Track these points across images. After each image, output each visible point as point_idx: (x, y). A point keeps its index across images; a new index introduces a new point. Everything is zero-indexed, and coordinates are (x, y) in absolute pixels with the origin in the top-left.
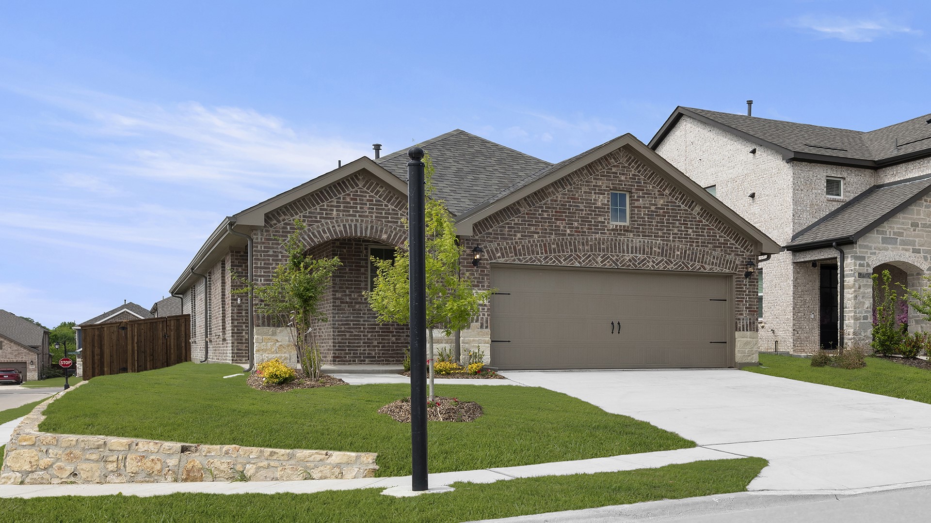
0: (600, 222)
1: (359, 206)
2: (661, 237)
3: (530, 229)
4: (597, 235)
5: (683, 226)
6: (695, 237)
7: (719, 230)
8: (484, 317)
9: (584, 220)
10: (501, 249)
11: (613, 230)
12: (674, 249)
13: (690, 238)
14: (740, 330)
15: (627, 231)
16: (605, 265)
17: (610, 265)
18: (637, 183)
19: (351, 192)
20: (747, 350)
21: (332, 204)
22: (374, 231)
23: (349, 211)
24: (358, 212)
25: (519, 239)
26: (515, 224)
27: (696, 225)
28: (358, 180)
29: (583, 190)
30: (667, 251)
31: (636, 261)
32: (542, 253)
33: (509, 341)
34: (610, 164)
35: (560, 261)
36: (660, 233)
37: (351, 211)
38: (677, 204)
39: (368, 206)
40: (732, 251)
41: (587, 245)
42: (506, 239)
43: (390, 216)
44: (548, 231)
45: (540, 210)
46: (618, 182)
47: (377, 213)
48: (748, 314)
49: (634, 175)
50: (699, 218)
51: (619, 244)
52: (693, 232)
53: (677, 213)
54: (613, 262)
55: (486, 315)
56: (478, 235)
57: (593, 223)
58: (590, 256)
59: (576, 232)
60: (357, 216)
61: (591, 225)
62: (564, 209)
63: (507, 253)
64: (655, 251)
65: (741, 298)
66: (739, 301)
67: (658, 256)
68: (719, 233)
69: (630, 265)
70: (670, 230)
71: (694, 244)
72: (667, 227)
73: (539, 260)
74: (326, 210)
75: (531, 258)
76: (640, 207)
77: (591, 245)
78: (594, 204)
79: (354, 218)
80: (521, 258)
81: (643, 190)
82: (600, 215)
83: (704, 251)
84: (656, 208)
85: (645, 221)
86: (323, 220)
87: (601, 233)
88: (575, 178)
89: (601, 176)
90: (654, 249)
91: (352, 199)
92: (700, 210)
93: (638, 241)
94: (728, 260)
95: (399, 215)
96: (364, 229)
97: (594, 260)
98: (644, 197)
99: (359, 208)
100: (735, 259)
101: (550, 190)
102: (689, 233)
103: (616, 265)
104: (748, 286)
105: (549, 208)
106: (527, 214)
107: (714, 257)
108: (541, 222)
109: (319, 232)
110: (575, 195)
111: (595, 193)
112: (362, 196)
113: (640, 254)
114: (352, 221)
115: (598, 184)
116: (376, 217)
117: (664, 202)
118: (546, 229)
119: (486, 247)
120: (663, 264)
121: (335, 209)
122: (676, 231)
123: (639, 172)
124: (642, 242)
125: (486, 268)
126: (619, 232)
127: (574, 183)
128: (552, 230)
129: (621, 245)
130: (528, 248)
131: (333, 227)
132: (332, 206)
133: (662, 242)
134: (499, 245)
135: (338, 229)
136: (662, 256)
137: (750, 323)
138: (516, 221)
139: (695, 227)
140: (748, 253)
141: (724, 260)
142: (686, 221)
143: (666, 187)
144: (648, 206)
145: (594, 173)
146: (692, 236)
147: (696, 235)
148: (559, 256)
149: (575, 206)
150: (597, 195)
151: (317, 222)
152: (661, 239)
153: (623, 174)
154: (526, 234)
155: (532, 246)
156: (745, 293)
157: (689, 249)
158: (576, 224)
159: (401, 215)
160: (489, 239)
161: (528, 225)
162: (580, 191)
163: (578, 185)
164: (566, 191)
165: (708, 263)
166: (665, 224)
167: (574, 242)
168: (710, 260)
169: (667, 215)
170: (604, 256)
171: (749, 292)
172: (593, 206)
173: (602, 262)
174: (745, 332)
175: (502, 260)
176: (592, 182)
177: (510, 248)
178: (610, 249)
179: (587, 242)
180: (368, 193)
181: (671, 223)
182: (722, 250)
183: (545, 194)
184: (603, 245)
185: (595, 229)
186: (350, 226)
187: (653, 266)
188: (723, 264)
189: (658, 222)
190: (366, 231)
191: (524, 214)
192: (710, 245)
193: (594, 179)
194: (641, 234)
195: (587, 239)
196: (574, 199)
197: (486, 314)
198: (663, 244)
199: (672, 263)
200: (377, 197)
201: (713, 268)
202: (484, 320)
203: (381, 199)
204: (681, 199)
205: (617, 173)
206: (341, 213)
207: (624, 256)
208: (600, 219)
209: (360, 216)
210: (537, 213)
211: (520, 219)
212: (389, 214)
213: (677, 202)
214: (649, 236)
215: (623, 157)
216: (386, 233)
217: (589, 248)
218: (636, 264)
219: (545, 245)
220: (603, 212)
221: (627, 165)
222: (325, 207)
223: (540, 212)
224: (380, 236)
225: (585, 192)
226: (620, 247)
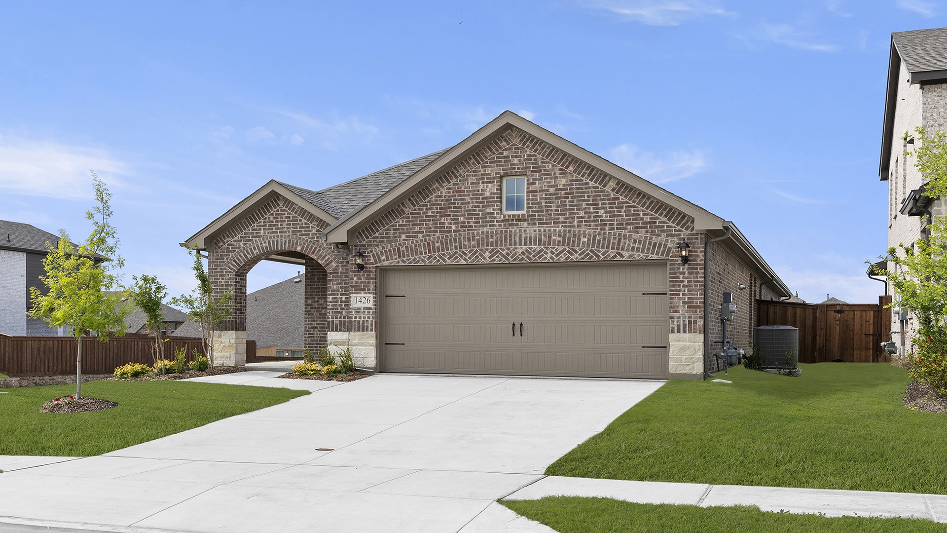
0: (488, 214)
1: (279, 224)
2: (562, 223)
3: (414, 229)
4: (485, 228)
5: (592, 207)
6: (608, 218)
7: (643, 206)
8: (369, 320)
9: (471, 213)
10: (386, 251)
11: (503, 221)
12: (579, 236)
13: (601, 221)
14: (673, 332)
15: (520, 220)
16: (494, 260)
17: (500, 260)
18: (533, 163)
19: (274, 212)
20: (684, 357)
21: (260, 224)
22: (291, 244)
23: (272, 229)
24: (278, 229)
25: (404, 240)
26: (399, 226)
27: (610, 204)
28: (279, 200)
29: (470, 181)
30: (569, 238)
31: (531, 254)
32: (426, 253)
33: (403, 344)
34: (500, 148)
35: (444, 260)
36: (561, 219)
37: (274, 229)
38: (584, 182)
39: (286, 222)
40: (663, 231)
41: (474, 240)
42: (392, 241)
43: (303, 230)
44: (432, 229)
45: (425, 208)
46: (510, 167)
47: (293, 228)
48: (687, 311)
49: (528, 156)
50: (614, 195)
51: (510, 236)
52: (606, 212)
53: (584, 192)
54: (504, 256)
55: (371, 318)
56: (364, 240)
57: (481, 216)
58: (476, 252)
59: (462, 227)
60: (279, 232)
61: (478, 218)
62: (449, 204)
63: (391, 255)
64: (554, 240)
65: (676, 290)
66: (673, 295)
67: (558, 245)
68: (643, 211)
69: (523, 259)
70: (574, 214)
71: (607, 228)
72: (569, 210)
73: (423, 260)
74: (256, 230)
75: (415, 259)
76: (536, 191)
77: (478, 240)
78: (481, 194)
79: (276, 235)
80: (405, 259)
81: (540, 171)
82: (489, 206)
83: (620, 235)
84: (556, 190)
85: (541, 207)
86: (254, 239)
87: (490, 226)
88: (461, 170)
89: (491, 162)
90: (553, 238)
91: (274, 218)
92: (616, 185)
93: (532, 231)
94: (655, 244)
95: (311, 227)
96: (283, 243)
97: (481, 255)
98: (541, 179)
99: (279, 225)
100: (667, 241)
101: (434, 187)
102: (600, 214)
103: (507, 259)
104: (687, 275)
105: (434, 205)
106: (411, 214)
107: (635, 241)
108: (425, 221)
109: (251, 249)
110: (461, 188)
111: (483, 183)
112: (282, 214)
113: (535, 244)
114: (274, 237)
115: (487, 172)
116: (292, 232)
117: (567, 181)
118: (430, 228)
119: (372, 251)
120: (565, 255)
121: (262, 228)
122: (582, 213)
123: (535, 151)
124: (537, 231)
125: (371, 272)
126: (510, 222)
127: (460, 175)
128: (437, 228)
129: (513, 237)
130: (412, 249)
131: (261, 244)
132: (260, 226)
133: (563, 229)
134: (383, 248)
135: (264, 245)
136: (563, 245)
137: (690, 322)
138: (401, 223)
139: (608, 206)
140: (689, 232)
141: (650, 243)
142: (596, 200)
143: (570, 163)
144: (546, 188)
145: (483, 160)
146: (604, 218)
147: (610, 216)
148: (444, 255)
149: (460, 200)
150: (486, 185)
151: (250, 240)
152: (562, 226)
153: (516, 157)
154: (411, 234)
155: (416, 246)
156: (682, 284)
157: (599, 234)
158: (462, 219)
159: (313, 227)
160: (375, 243)
161: (413, 225)
162: (466, 182)
163: (464, 176)
164: (451, 185)
165: (626, 248)
166: (568, 207)
167: (460, 239)
168: (629, 245)
169: (570, 196)
170: (493, 250)
171: (688, 282)
172: (481, 197)
173: (490, 258)
174: (682, 334)
175: (386, 263)
176: (480, 171)
177: (394, 250)
178: (499, 242)
179: (474, 236)
180: (287, 211)
181: (576, 205)
182: (647, 232)
183: (430, 191)
184: (491, 238)
185: (483, 222)
186: (273, 242)
187: (551, 258)
188: (648, 249)
189: (558, 206)
190: (285, 245)
191: (408, 214)
192: (629, 227)
193: (482, 167)
194: (537, 222)
195: (473, 234)
196: (460, 192)
197: (371, 316)
198: (565, 231)
199: (576, 252)
200: (293, 213)
201: (634, 255)
202: (370, 323)
203: (296, 215)
204: (589, 175)
205: (508, 157)
206: (267, 231)
207: (516, 248)
208: (488, 211)
209: (280, 232)
210: (422, 211)
211: (405, 220)
212: (303, 228)
213: (584, 179)
214: (546, 223)
215: (516, 137)
216: (300, 245)
217: (476, 243)
218: (531, 256)
219: (429, 244)
220: (491, 202)
221: (521, 146)
222: (256, 227)
223: (425, 211)
224: (296, 248)
225: (472, 183)
226: (512, 239)
